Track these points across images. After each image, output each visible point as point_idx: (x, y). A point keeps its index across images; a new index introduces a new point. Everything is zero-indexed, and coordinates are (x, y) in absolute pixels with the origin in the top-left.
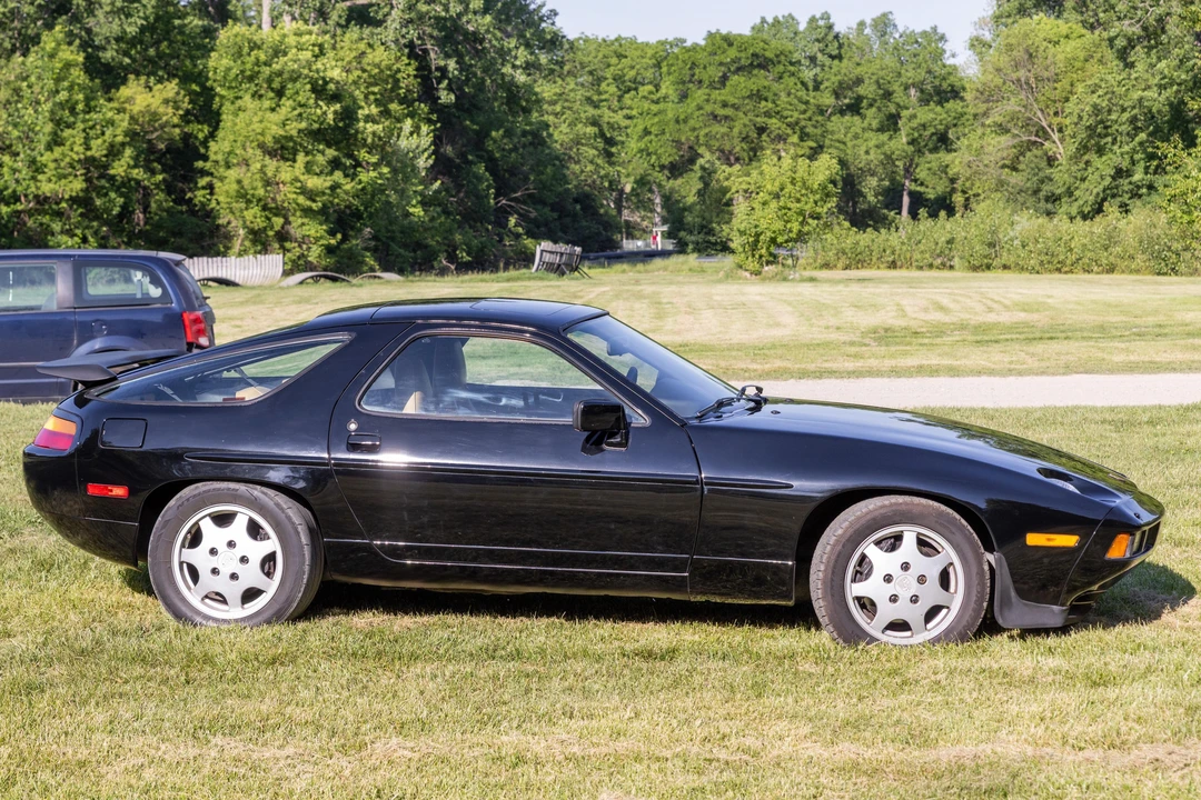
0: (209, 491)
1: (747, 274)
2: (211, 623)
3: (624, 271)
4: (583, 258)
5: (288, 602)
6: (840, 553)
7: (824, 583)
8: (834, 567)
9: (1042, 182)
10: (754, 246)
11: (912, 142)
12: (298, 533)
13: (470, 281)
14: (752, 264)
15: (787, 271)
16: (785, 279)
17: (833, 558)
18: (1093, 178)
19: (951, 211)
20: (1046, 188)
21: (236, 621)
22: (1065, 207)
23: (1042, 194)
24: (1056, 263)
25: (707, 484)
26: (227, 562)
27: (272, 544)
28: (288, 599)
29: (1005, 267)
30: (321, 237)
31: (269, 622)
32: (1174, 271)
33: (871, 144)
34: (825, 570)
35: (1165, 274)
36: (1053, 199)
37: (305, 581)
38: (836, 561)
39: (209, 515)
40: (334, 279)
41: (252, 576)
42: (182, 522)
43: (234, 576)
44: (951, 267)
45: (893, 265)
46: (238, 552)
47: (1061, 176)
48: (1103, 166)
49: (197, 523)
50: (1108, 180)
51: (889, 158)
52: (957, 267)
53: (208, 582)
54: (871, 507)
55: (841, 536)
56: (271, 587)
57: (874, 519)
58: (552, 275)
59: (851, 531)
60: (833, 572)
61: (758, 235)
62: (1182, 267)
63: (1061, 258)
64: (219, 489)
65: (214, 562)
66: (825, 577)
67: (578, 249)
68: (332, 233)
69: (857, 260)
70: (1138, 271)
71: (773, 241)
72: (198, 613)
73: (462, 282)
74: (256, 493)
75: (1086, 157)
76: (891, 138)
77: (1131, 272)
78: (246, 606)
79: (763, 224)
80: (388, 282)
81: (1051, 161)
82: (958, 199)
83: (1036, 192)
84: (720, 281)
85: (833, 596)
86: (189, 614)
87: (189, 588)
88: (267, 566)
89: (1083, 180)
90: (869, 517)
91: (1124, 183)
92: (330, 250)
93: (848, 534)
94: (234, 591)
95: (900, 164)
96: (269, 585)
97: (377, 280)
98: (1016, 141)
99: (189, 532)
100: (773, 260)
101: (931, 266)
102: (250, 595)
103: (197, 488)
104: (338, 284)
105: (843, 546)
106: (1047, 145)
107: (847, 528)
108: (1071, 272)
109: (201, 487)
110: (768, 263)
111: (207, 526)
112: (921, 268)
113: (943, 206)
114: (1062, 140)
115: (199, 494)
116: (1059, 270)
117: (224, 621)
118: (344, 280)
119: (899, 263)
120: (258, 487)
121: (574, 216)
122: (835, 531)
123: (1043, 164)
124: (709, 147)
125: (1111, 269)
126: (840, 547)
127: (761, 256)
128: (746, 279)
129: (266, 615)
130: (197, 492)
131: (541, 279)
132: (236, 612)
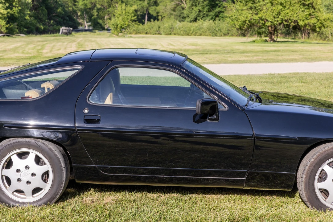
0: (16, 142)
1: (115, 35)
2: (17, 205)
3: (80, 34)
4: (72, 31)
5: (56, 194)
6: (312, 170)
7: (305, 184)
8: (310, 176)
9: (181, 13)
10: (116, 28)
11: (148, 4)
12: (60, 162)
13: (44, 37)
14: (116, 33)
15: (125, 35)
16: (124, 37)
17: (309, 172)
18: (194, 12)
19: (158, 20)
20: (182, 15)
21: (30, 203)
22: (187, 19)
23: (181, 16)
24: (187, 33)
25: (257, 138)
26: (25, 176)
27: (47, 167)
28: (55, 193)
29: (175, 34)
30: (5, 25)
31: (46, 204)
32: (216, 35)
33: (138, 4)
34: (306, 178)
35: (214, 36)
36: (184, 18)
37: (63, 184)
38: (311, 174)
39: (16, 153)
40: (8, 36)
41: (37, 182)
42: (3, 157)
43: (28, 182)
44: (161, 34)
45: (147, 33)
46: (31, 171)
47: (185, 12)
48: (196, 9)
49: (10, 157)
50: (197, 13)
51: (143, 7)
52: (162, 34)
53: (15, 185)
54: (327, 148)
55: (313, 162)
56: (47, 187)
57: (328, 154)
58: (65, 35)
59: (317, 160)
60: (309, 179)
61: (117, 25)
62: (218, 34)
63: (188, 32)
64: (21, 142)
65: (19, 176)
66: (306, 181)
67: (71, 29)
68: (7, 24)
69: (138, 32)
70: (207, 35)
71: (121, 27)
72: (12, 200)
73: (42, 37)
74: (39, 143)
75: (192, 7)
76: (143, 3)
77: (206, 35)
78: (34, 195)
79: (118, 23)
80: (23, 37)
81: (183, 9)
82: (160, 17)
83: (180, 16)
84: (108, 37)
85: (309, 189)
86: (7, 200)
87: (6, 188)
88: (44, 177)
89: (191, 13)
90: (326, 153)
91: (201, 14)
92: (7, 28)
93: (316, 162)
94: (28, 189)
95: (145, 9)
96: (45, 186)
97: (19, 36)
98: (175, 3)
99: (6, 161)
100: (121, 32)
101: (156, 34)
102: (36, 190)
103: (10, 141)
104: (10, 37)
105: (314, 167)
106: (182, 5)
107: (316, 158)
108: (191, 35)
109: (13, 140)
110: (120, 33)
111: (15, 159)
112: (154, 34)
113: (156, 18)
114: (186, 4)
115: (11, 144)
116: (188, 35)
117: (24, 203)
118: (11, 36)
119: (148, 33)
120: (41, 140)
121: (67, 20)
122: (310, 159)
123: (181, 9)
124: (99, 4)
125: (201, 35)
126: (312, 167)
127: (118, 31)
128: (114, 36)
129: (44, 200)
130: (10, 143)
131: (62, 36)
132: (29, 199)
